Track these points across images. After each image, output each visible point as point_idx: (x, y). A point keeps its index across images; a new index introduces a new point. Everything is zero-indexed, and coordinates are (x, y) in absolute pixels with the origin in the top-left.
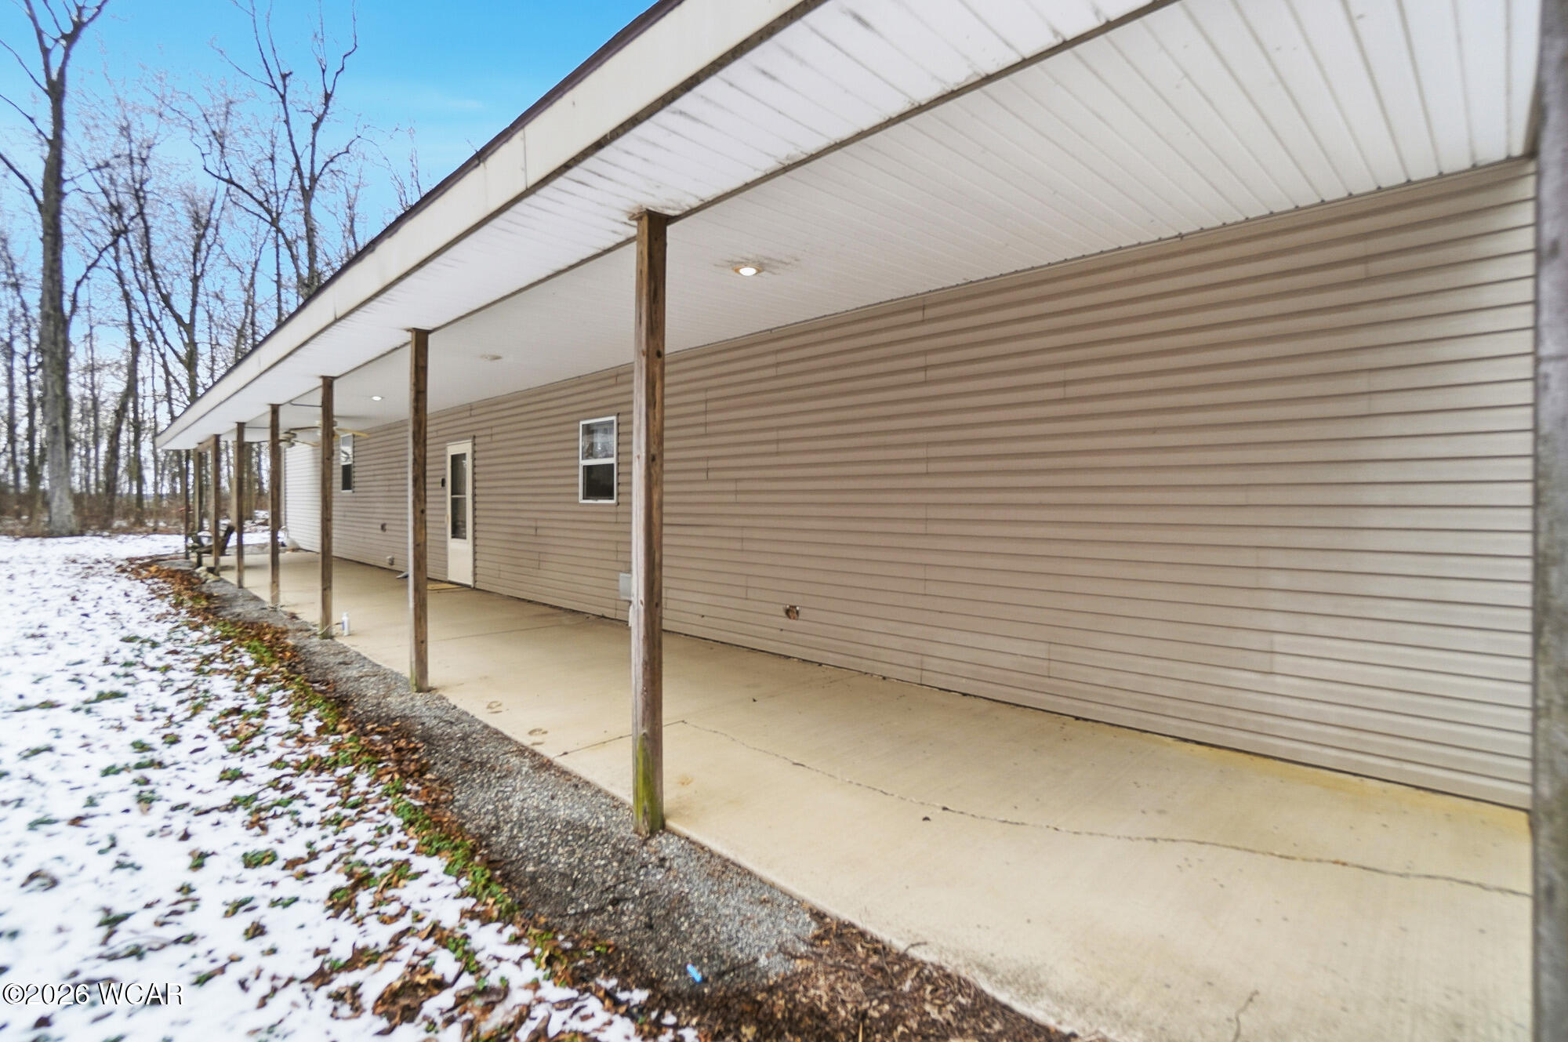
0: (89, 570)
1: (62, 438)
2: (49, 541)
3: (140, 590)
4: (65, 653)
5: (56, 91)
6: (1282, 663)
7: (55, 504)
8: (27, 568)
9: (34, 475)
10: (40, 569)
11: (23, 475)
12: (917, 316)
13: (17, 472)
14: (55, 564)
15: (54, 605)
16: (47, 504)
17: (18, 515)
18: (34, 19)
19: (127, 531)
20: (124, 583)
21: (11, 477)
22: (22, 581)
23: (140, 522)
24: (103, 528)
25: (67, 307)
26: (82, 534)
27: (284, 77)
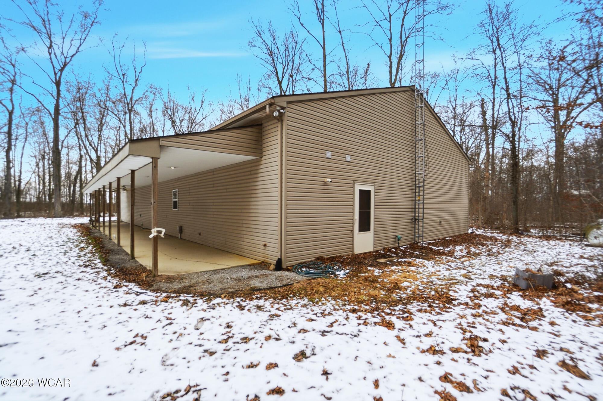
0: (64, 226)
1: (58, 188)
2: (54, 219)
3: (75, 230)
4: (55, 240)
5: (58, 84)
6: (245, 240)
7: (56, 208)
8: (48, 226)
9: (50, 198)
10: (52, 226)
11: (47, 197)
12: (212, 173)
13: (45, 196)
14: (55, 225)
15: (54, 233)
16: (54, 208)
17: (45, 211)
18: (52, 63)
19: (77, 216)
20: (72, 229)
21: (44, 197)
22: (47, 229)
23: (82, 214)
24: (70, 215)
25: (60, 147)
26: (64, 217)
27: (123, 75)
